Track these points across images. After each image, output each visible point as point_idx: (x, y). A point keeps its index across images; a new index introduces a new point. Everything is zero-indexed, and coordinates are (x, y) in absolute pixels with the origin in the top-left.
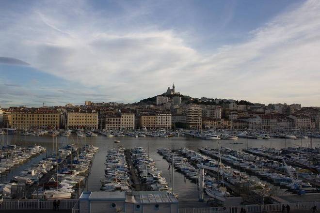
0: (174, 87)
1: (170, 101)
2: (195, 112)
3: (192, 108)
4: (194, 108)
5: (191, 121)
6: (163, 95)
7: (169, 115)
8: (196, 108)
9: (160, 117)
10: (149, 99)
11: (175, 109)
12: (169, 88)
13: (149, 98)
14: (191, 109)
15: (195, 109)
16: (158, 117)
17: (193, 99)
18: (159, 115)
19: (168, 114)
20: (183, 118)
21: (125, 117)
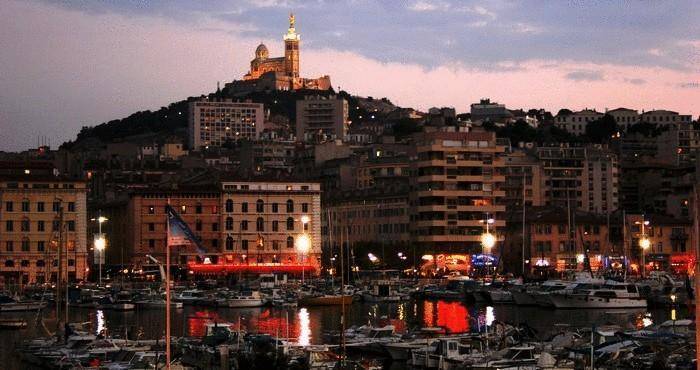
2: (462, 171)
3: (449, 145)
4: (456, 144)
5: (441, 231)
7: (305, 192)
8: (472, 145)
9: (252, 200)
11: (328, 164)
12: (261, 49)
14: (440, 155)
15: (467, 155)
16: (238, 200)
17: (418, 113)
18: (245, 192)
19: (297, 187)
20: (387, 213)
21: (26, 207)
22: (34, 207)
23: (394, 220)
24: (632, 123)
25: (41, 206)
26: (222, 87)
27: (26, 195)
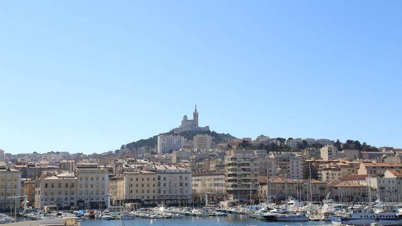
0: (196, 115)
1: (188, 144)
3: (238, 155)
5: (236, 186)
6: (172, 133)
7: (186, 173)
8: (247, 155)
10: (142, 143)
12: (185, 117)
13: (142, 141)
15: (245, 159)
16: (162, 176)
17: (238, 140)
18: (165, 173)
19: (184, 171)
20: (218, 179)
21: (87, 179)
22: (89, 179)
23: (220, 182)
24: (313, 143)
25: (92, 179)
26: (172, 130)
27: (87, 175)
